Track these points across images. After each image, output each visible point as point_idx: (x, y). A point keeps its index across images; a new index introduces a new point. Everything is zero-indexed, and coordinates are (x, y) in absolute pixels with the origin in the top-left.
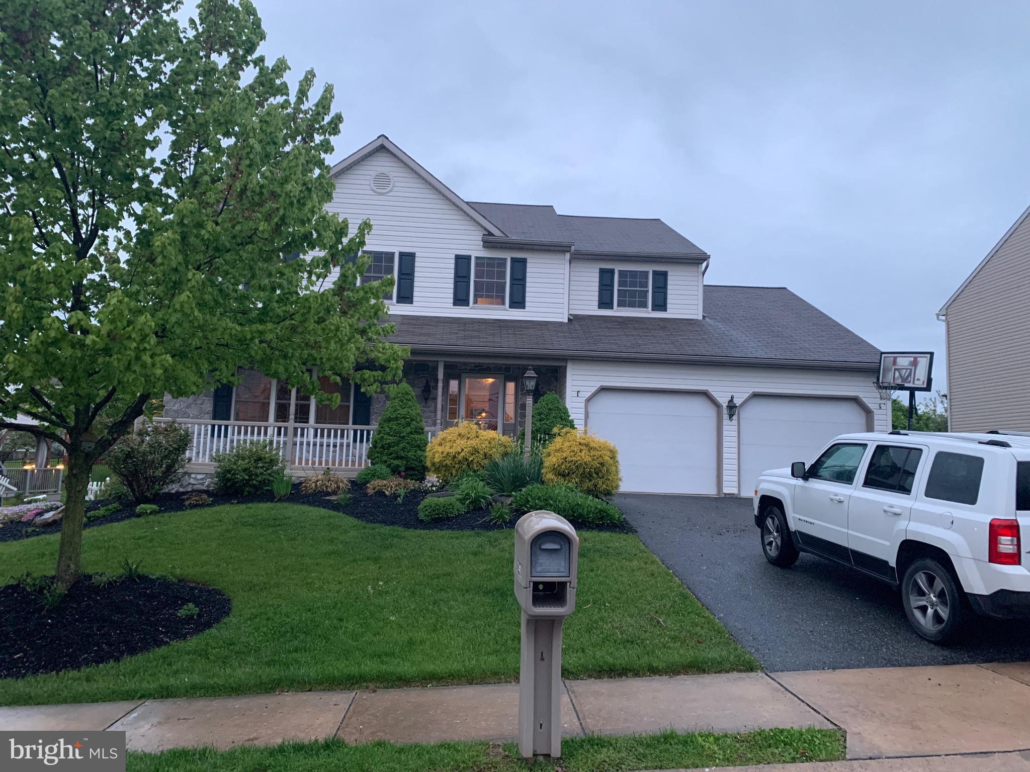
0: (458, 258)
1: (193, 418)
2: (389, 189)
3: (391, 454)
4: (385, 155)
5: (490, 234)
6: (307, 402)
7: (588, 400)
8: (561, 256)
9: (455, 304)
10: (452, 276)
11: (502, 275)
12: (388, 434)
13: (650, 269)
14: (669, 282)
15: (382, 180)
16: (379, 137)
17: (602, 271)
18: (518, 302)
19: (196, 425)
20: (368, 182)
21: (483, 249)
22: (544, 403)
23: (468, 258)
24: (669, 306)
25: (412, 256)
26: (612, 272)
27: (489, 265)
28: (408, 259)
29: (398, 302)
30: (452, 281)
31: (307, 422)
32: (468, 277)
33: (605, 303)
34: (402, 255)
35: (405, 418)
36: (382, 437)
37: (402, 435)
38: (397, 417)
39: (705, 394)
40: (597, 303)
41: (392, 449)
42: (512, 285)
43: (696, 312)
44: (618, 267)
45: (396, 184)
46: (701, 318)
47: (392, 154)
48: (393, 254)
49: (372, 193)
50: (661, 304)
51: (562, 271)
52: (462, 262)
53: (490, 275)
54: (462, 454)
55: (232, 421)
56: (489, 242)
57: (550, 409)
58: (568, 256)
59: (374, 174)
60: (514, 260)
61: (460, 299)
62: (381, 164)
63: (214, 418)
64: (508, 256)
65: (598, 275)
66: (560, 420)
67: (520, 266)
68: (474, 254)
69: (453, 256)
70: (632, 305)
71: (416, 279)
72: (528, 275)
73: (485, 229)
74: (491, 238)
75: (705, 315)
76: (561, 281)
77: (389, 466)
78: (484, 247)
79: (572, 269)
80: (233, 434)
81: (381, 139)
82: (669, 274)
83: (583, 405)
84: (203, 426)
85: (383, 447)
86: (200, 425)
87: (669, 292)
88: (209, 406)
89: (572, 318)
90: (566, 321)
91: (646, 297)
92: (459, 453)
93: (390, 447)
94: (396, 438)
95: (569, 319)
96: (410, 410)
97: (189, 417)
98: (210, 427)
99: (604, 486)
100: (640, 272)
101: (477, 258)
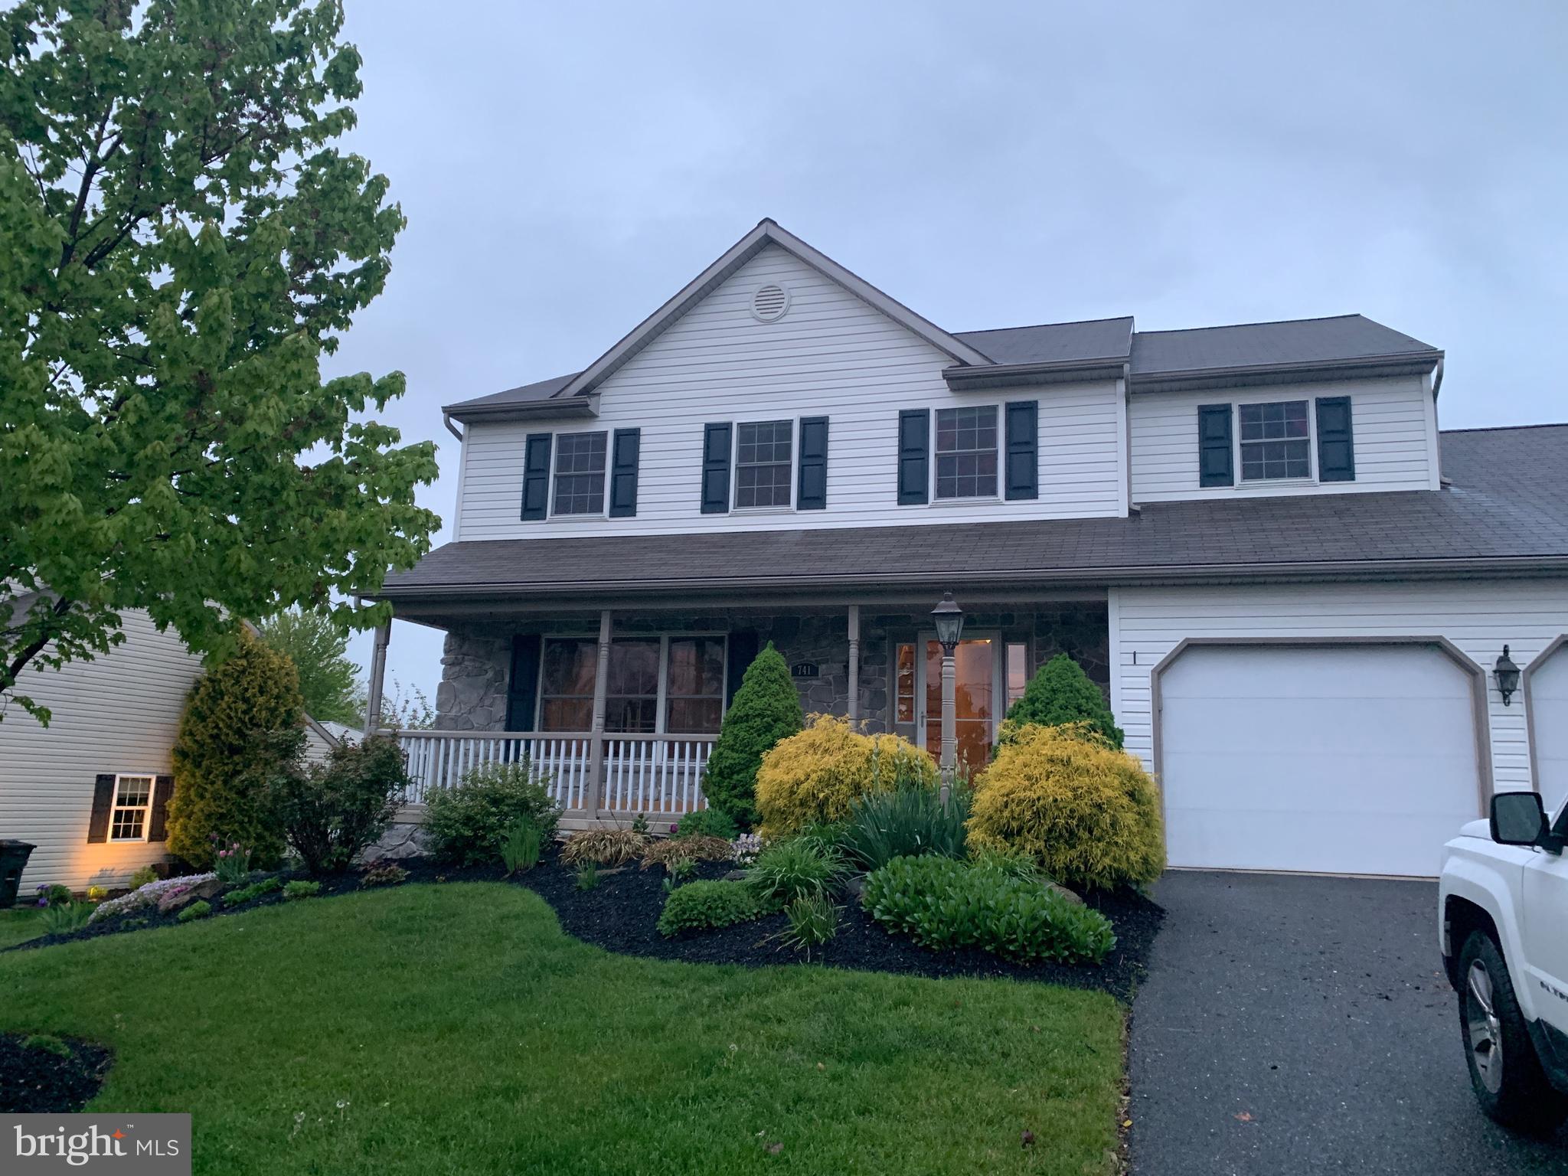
0: (904, 416)
1: (478, 729)
2: (781, 311)
3: (734, 787)
4: (773, 253)
5: (964, 363)
6: (653, 696)
7: (1161, 672)
8: (1108, 389)
9: (901, 502)
10: (895, 450)
11: (990, 439)
12: (732, 748)
13: (1310, 396)
14: (1355, 419)
15: (770, 301)
16: (760, 224)
17: (1204, 412)
18: (1024, 487)
19: (482, 742)
20: (745, 306)
21: (950, 394)
22: (1043, 678)
23: (923, 414)
24: (1358, 468)
25: (822, 423)
26: (1226, 410)
27: (963, 423)
28: (816, 429)
29: (799, 508)
30: (895, 460)
31: (653, 731)
32: (925, 450)
33: (1214, 472)
34: (805, 423)
35: (761, 716)
36: (721, 754)
37: (755, 749)
38: (747, 715)
39: (1435, 646)
40: (1197, 476)
41: (735, 777)
42: (1009, 455)
43: (1422, 475)
44: (1237, 401)
45: (794, 301)
46: (1437, 487)
47: (785, 249)
48: (789, 423)
49: (752, 322)
50: (1340, 466)
51: (1110, 418)
52: (912, 422)
53: (967, 440)
54: (805, 785)
55: (536, 733)
56: (959, 380)
57: (1054, 691)
58: (1121, 387)
59: (755, 289)
60: (1011, 408)
61: (910, 492)
62: (770, 272)
63: (508, 728)
64: (999, 401)
65: (1195, 420)
66: (1074, 712)
67: (1024, 417)
68: (933, 406)
69: (896, 415)
70: (1275, 473)
71: (830, 463)
72: (1041, 432)
73: (954, 357)
74: (964, 371)
75: (1446, 480)
76: (1111, 437)
77: (730, 811)
78: (953, 390)
79: (1133, 415)
80: (538, 757)
81: (764, 226)
82: (1353, 402)
83: (1147, 682)
84: (492, 743)
85: (721, 773)
86: (487, 740)
87: (1356, 439)
88: (500, 709)
89: (1138, 508)
90: (1126, 515)
91: (1305, 454)
92: (799, 783)
93: (733, 774)
94: (744, 755)
95: (1132, 512)
96: (772, 700)
97: (472, 728)
98: (502, 744)
99: (1107, 861)
100: (1288, 404)
101: (939, 412)
